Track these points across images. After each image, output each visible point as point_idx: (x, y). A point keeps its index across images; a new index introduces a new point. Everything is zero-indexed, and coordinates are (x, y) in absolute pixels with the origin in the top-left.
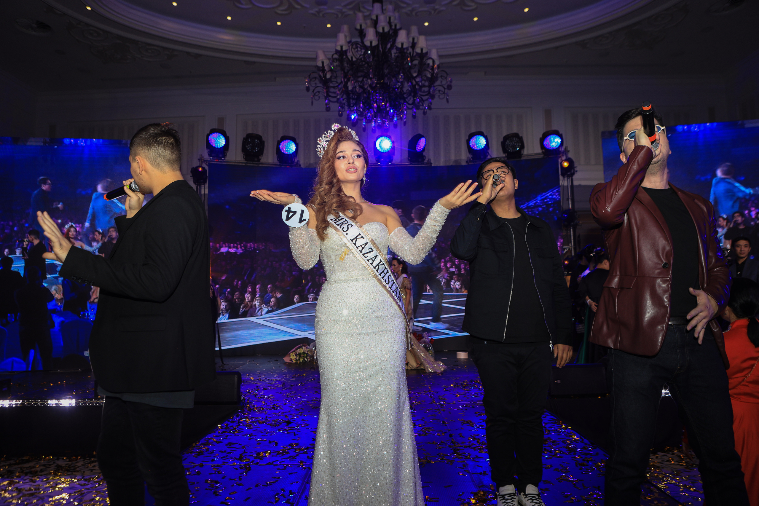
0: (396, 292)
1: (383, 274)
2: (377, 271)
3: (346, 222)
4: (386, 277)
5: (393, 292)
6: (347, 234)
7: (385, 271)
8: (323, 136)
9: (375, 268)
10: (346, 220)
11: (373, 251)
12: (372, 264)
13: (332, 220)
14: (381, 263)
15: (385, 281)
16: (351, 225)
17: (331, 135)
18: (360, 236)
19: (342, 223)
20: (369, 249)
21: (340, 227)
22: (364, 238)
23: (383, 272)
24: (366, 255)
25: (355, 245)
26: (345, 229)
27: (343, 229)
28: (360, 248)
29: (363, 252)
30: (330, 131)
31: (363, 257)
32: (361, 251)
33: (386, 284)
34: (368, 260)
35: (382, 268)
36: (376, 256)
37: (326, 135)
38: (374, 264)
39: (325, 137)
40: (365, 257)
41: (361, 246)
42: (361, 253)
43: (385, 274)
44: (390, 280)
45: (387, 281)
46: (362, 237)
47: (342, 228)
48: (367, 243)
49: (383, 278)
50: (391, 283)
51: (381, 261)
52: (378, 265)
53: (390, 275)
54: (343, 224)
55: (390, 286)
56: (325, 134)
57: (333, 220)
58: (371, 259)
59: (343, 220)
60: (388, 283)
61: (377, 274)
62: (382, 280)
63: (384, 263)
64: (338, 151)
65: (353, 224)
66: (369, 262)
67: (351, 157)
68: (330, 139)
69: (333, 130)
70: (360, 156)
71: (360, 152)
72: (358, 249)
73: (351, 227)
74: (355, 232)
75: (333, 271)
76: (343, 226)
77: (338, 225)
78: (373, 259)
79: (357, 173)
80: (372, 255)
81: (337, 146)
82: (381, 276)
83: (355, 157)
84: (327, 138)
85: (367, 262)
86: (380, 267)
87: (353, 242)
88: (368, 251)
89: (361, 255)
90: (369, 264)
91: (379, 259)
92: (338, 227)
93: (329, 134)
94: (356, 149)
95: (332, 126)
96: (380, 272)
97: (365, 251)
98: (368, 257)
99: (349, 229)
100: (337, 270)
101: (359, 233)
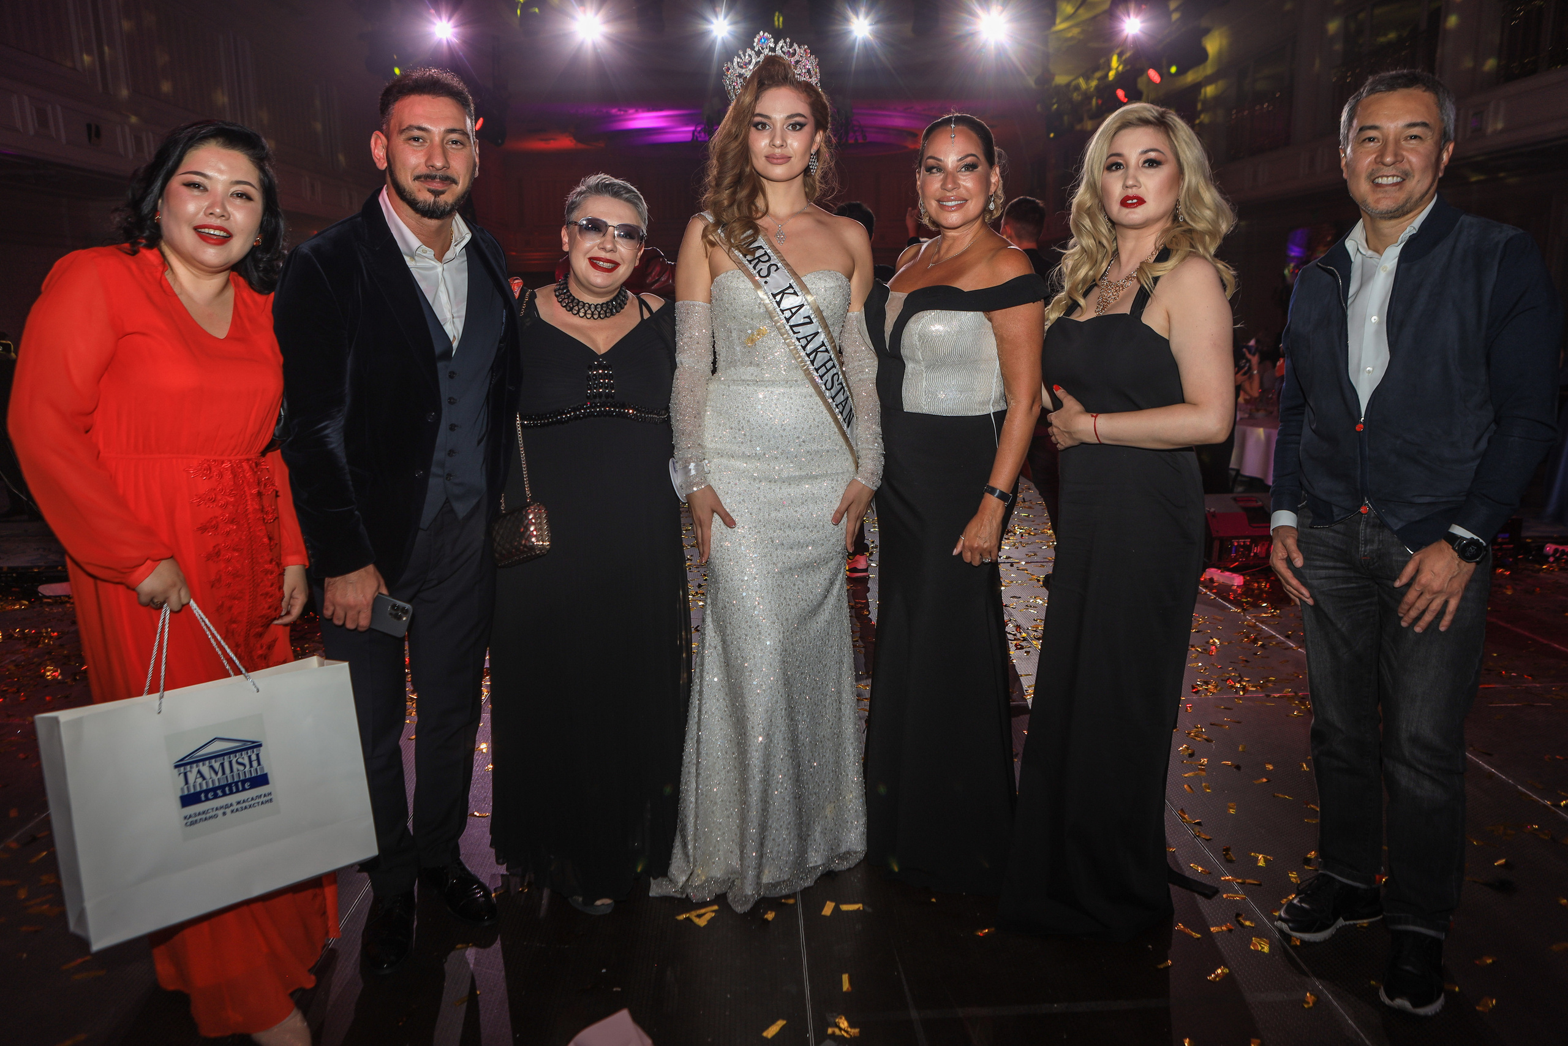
0: (844, 407)
1: (823, 369)
2: (812, 362)
3: (766, 258)
4: (828, 377)
5: (837, 406)
6: (766, 283)
7: (829, 365)
8: (736, 59)
9: (808, 355)
10: (766, 253)
11: (811, 322)
12: (804, 348)
14: (823, 348)
15: (825, 385)
16: (775, 268)
17: (750, 61)
18: (790, 290)
20: (804, 318)
21: (754, 268)
22: (798, 296)
23: (824, 365)
24: (795, 329)
25: (779, 307)
26: (764, 273)
27: (759, 272)
28: (788, 314)
29: (792, 323)
30: (749, 51)
31: (791, 332)
32: (788, 320)
33: (827, 389)
34: (798, 339)
35: (824, 358)
36: (816, 334)
37: (741, 58)
38: (809, 348)
39: (738, 63)
40: (795, 333)
41: (790, 309)
42: (788, 323)
43: (828, 371)
44: (836, 383)
45: (829, 385)
46: (795, 293)
47: (757, 270)
48: (801, 306)
49: (822, 377)
50: (837, 387)
51: (823, 344)
52: (816, 351)
53: (837, 373)
54: (760, 261)
55: (833, 395)
56: (739, 57)
58: (806, 337)
59: (761, 252)
60: (829, 388)
61: (812, 367)
62: (820, 381)
63: (829, 348)
64: (757, 111)
65: (779, 265)
66: (800, 342)
67: (782, 130)
68: (748, 74)
69: (756, 49)
70: (802, 125)
71: (803, 116)
72: (783, 314)
73: (775, 271)
74: (781, 281)
75: (731, 362)
76: (760, 266)
77: (750, 262)
78: (809, 338)
79: (789, 163)
80: (809, 330)
81: (757, 98)
82: (818, 373)
83: (790, 128)
84: (741, 67)
85: (797, 343)
86: (819, 354)
87: (775, 299)
88: (802, 321)
89: (788, 327)
90: (800, 347)
91: (822, 340)
92: (749, 266)
93: (747, 57)
94: (794, 112)
95: (756, 40)
96: (817, 364)
97: (796, 320)
98: (800, 332)
99: (771, 274)
100: (739, 361)
101: (790, 284)
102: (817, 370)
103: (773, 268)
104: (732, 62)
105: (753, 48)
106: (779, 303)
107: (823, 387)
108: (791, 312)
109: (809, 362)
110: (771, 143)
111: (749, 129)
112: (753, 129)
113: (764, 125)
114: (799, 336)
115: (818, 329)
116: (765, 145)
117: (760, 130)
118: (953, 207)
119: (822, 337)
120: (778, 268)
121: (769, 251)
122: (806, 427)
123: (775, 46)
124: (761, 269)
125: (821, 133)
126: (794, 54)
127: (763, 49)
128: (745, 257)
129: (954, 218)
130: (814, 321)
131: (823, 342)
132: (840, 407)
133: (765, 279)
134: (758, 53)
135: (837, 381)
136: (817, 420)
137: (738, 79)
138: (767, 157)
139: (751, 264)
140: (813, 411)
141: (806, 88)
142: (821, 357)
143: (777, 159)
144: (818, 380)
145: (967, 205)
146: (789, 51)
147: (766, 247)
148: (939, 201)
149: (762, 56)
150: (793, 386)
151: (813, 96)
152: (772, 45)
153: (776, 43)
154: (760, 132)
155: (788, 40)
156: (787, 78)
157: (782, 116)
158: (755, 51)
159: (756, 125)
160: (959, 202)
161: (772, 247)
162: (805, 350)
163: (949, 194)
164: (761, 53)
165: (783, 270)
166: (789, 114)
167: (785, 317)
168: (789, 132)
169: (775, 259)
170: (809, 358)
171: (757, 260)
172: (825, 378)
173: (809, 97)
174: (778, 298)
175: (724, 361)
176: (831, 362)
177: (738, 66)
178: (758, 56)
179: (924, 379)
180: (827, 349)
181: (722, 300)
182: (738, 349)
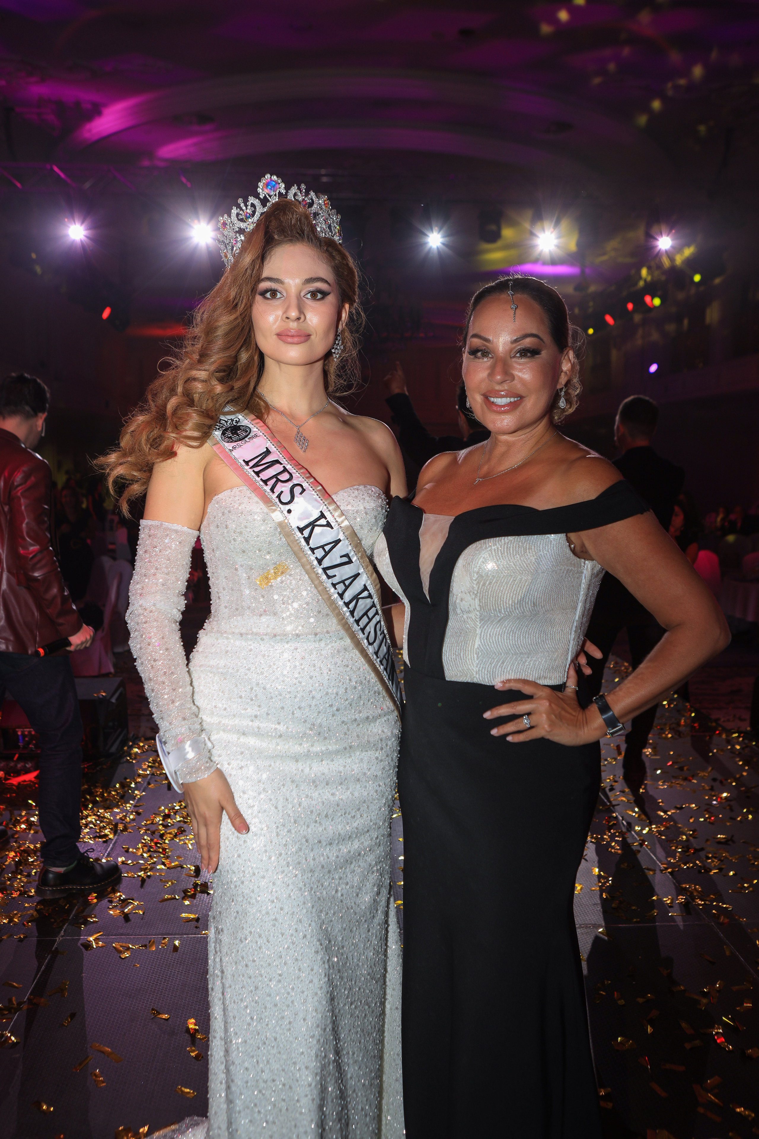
1: (365, 620)
2: (352, 613)
3: (285, 476)
4: (370, 628)
5: (381, 661)
6: (289, 511)
7: (371, 614)
8: (234, 211)
9: (347, 604)
10: (285, 470)
11: (350, 562)
12: (341, 595)
13: (247, 463)
14: (366, 594)
15: (367, 639)
16: (300, 489)
17: (254, 212)
18: (323, 522)
19: (275, 476)
20: (341, 557)
21: (272, 490)
22: (332, 528)
23: (366, 614)
24: (330, 572)
25: (308, 544)
26: (286, 498)
27: (279, 497)
28: (320, 553)
29: (326, 563)
30: (252, 200)
31: (324, 577)
32: (320, 561)
33: (370, 644)
34: (334, 585)
35: (365, 606)
36: (357, 575)
37: (241, 209)
39: (238, 215)
40: (329, 577)
41: (322, 547)
42: (320, 564)
43: (370, 620)
44: (379, 633)
45: (371, 639)
46: (329, 525)
47: (276, 494)
48: (338, 542)
49: (363, 630)
50: (379, 639)
51: (365, 589)
52: (356, 598)
53: (379, 622)
54: (278, 480)
55: (376, 649)
56: (238, 206)
58: (343, 582)
59: (277, 469)
60: (371, 641)
61: (351, 619)
63: (372, 591)
64: (265, 274)
65: (305, 485)
66: (336, 589)
67: (299, 298)
68: (250, 229)
69: (261, 197)
70: (324, 294)
71: (325, 281)
72: (314, 553)
73: (301, 493)
74: (310, 508)
75: (237, 609)
76: (279, 488)
77: (265, 482)
78: (347, 583)
79: (308, 343)
80: (347, 571)
81: (263, 258)
82: (359, 625)
83: (309, 296)
84: (242, 220)
85: (332, 590)
86: (360, 601)
87: (302, 534)
88: (339, 561)
89: (320, 571)
90: (336, 595)
91: (363, 583)
92: (265, 488)
93: (249, 207)
94: (313, 276)
95: (261, 185)
96: (358, 615)
97: (331, 560)
98: (335, 576)
99: (296, 499)
100: (249, 608)
101: (321, 512)
102: (357, 622)
103: (298, 490)
104: (230, 216)
105: (257, 196)
106: (307, 540)
107: (366, 641)
108: (324, 550)
109: (348, 614)
110: (284, 316)
111: (254, 298)
112: (259, 298)
113: (274, 292)
114: (335, 580)
115: (358, 570)
116: (276, 319)
117: (268, 299)
118: (504, 405)
119: (364, 580)
120: (304, 490)
121: (288, 467)
122: (341, 691)
123: (287, 192)
124: (282, 492)
125: (348, 307)
126: (311, 205)
127: (270, 196)
128: (259, 476)
129: (508, 420)
130: (354, 559)
131: (365, 585)
132: (384, 662)
133: (288, 507)
134: (264, 202)
135: (380, 630)
136: (354, 680)
137: (238, 235)
138: (279, 335)
139: (267, 485)
140: (348, 669)
141: (328, 248)
142: (363, 604)
143: (292, 336)
144: (361, 635)
145: (523, 405)
146: (304, 200)
147: (284, 461)
148: (483, 394)
149: (269, 206)
150: (324, 639)
151: (337, 257)
152: (283, 191)
153: (288, 188)
154: (268, 302)
155: (303, 186)
156: (303, 234)
157: (297, 280)
158: (259, 199)
159: (263, 293)
160: (513, 400)
161: (292, 459)
162: (342, 599)
163: (497, 387)
164: (269, 201)
165: (311, 492)
166: (306, 279)
167: (316, 558)
168: (308, 302)
169: (299, 477)
170: (349, 608)
171: (275, 480)
172: (368, 629)
173: (331, 257)
174: (306, 533)
175: (226, 607)
176: (374, 609)
177: (239, 220)
178: (264, 205)
179: (478, 637)
180: (370, 594)
181: (227, 527)
182: (247, 592)
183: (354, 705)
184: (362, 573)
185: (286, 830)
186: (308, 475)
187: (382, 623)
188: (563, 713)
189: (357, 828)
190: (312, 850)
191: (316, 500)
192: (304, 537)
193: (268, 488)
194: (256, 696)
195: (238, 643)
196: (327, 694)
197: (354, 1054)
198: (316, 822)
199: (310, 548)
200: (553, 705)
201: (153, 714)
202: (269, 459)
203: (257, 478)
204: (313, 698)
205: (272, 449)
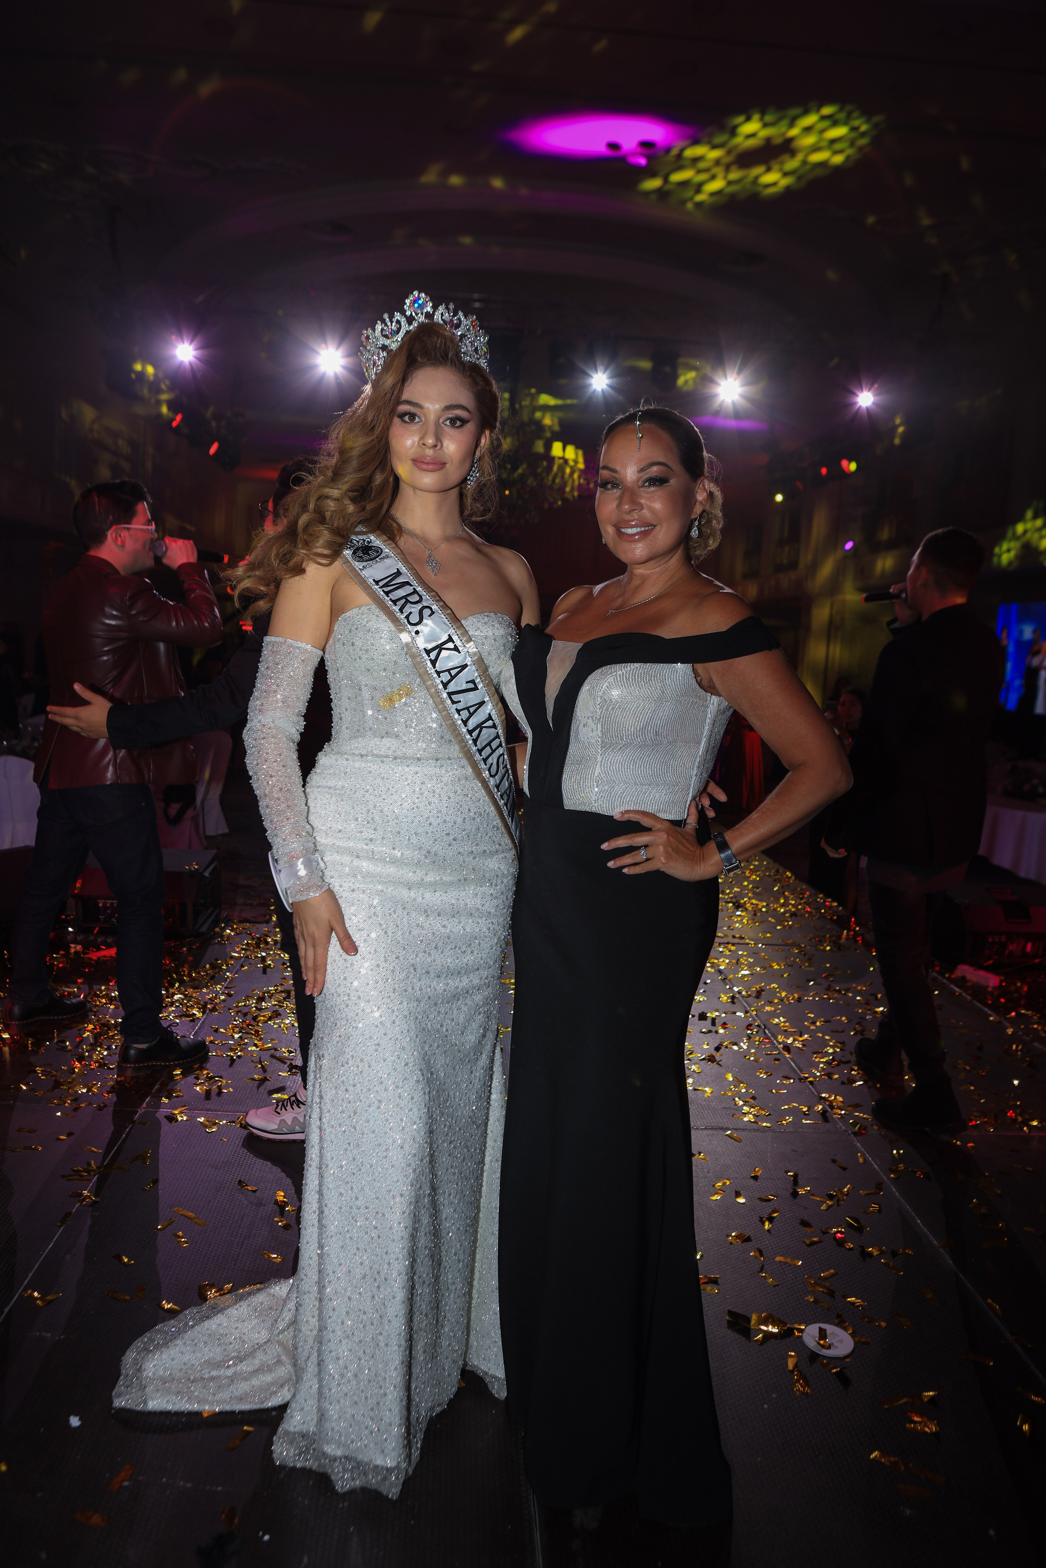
0: (508, 797)
1: (488, 750)
2: (475, 741)
3: (415, 598)
4: (493, 760)
5: (501, 796)
6: (417, 632)
7: (494, 744)
8: (379, 327)
9: (470, 732)
10: (415, 592)
11: (476, 688)
12: (465, 722)
13: (377, 582)
14: (490, 723)
15: (489, 770)
16: (429, 612)
17: (399, 330)
18: (450, 645)
19: (405, 597)
20: (467, 682)
21: (401, 610)
22: (460, 652)
23: (489, 744)
24: (455, 698)
25: (434, 667)
26: (414, 619)
27: (407, 617)
28: (445, 677)
29: (452, 687)
30: (398, 316)
31: (449, 702)
32: (445, 685)
33: (491, 776)
34: (458, 711)
35: (489, 736)
36: (482, 703)
37: (386, 325)
38: (472, 723)
39: (382, 330)
40: (453, 702)
41: (449, 671)
42: (445, 689)
43: (493, 751)
44: (501, 766)
45: (493, 771)
46: (456, 649)
47: (405, 615)
48: (464, 667)
49: (485, 760)
50: (501, 771)
51: (490, 718)
52: (480, 726)
53: (503, 754)
54: (407, 601)
55: (498, 782)
56: (384, 322)
57: (381, 584)
58: (468, 708)
60: (493, 773)
61: (474, 748)
62: (483, 766)
63: (497, 722)
64: (405, 396)
65: (434, 607)
66: (460, 715)
67: (437, 425)
68: (394, 346)
69: (408, 313)
70: (464, 422)
71: (466, 409)
72: (439, 677)
73: (430, 616)
74: (438, 631)
76: (408, 609)
77: (395, 602)
78: (472, 710)
79: (443, 471)
80: (472, 698)
81: (404, 380)
82: (481, 756)
83: (448, 423)
84: (386, 337)
85: (456, 716)
86: (484, 731)
87: (429, 656)
88: (464, 686)
89: (445, 695)
90: (460, 722)
91: (488, 712)
92: (394, 607)
93: (394, 324)
94: (454, 403)
95: (408, 301)
96: (481, 743)
97: (457, 685)
98: (460, 701)
99: (425, 621)
100: (371, 729)
101: (449, 635)
102: (480, 751)
103: (426, 612)
104: (374, 330)
105: (403, 312)
106: (434, 663)
107: (487, 772)
108: (450, 674)
109: (471, 742)
110: (421, 442)
111: (392, 419)
112: (396, 420)
113: (413, 416)
114: (460, 706)
115: (484, 697)
116: (413, 443)
117: (406, 423)
118: (635, 535)
120: (433, 613)
121: (419, 589)
122: (460, 821)
123: (434, 312)
124: (411, 613)
125: (487, 432)
126: (458, 326)
127: (417, 314)
128: (388, 596)
129: (639, 550)
130: (480, 686)
131: (489, 714)
132: (505, 797)
133: (416, 628)
134: (410, 320)
135: (503, 764)
136: (473, 811)
137: (381, 352)
138: (414, 460)
139: (396, 605)
140: (468, 799)
141: (471, 372)
142: (487, 734)
143: (428, 463)
145: (654, 533)
146: (451, 321)
147: (415, 583)
148: (615, 526)
149: (415, 324)
151: (481, 383)
152: (430, 310)
153: (435, 308)
154: (406, 425)
155: (451, 306)
156: (447, 356)
157: (437, 406)
158: (406, 316)
159: (402, 416)
160: (643, 529)
161: (422, 582)
162: (466, 726)
163: (627, 517)
164: (414, 319)
165: (440, 615)
166: (448, 404)
167: (442, 682)
168: (446, 429)
170: (472, 736)
171: (404, 600)
172: (490, 760)
173: (475, 383)
174: (433, 655)
175: (347, 728)
176: (497, 740)
177: (383, 335)
178: (410, 323)
179: (599, 764)
180: (494, 723)
181: (353, 645)
182: (370, 712)
183: (471, 836)
184: (488, 701)
185: (394, 956)
186: (438, 598)
187: (506, 757)
188: (681, 847)
189: (467, 965)
190: (420, 980)
191: (445, 623)
192: (430, 660)
193: (396, 608)
194: (372, 819)
195: (357, 765)
196: (445, 821)
197: (450, 1195)
198: (425, 952)
199: (436, 671)
200: (670, 838)
201: (267, 831)
202: (400, 580)
203: (386, 598)
204: (430, 824)
205: (404, 570)
